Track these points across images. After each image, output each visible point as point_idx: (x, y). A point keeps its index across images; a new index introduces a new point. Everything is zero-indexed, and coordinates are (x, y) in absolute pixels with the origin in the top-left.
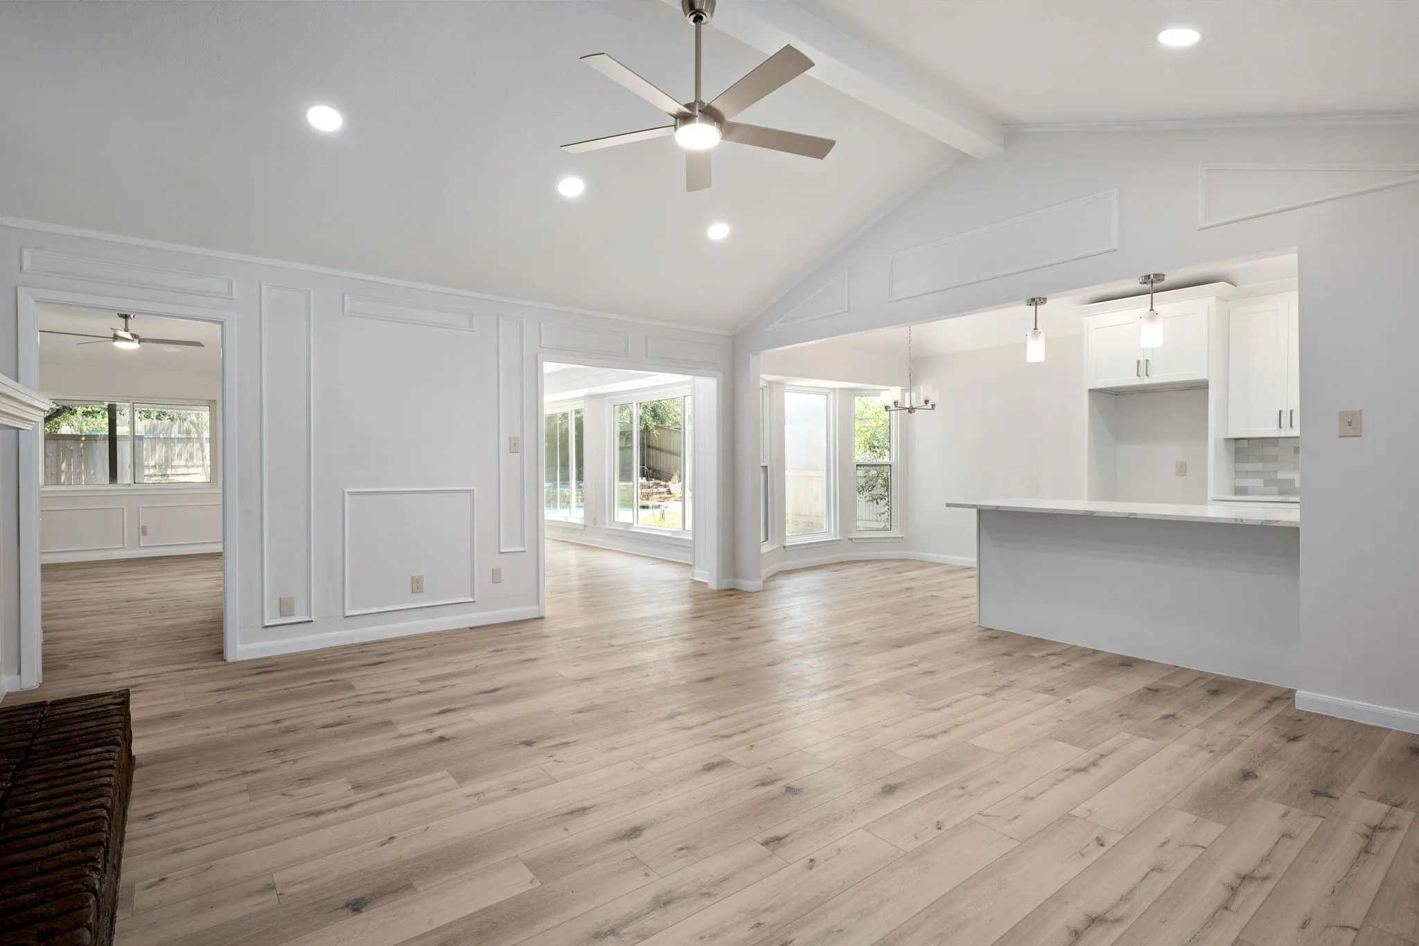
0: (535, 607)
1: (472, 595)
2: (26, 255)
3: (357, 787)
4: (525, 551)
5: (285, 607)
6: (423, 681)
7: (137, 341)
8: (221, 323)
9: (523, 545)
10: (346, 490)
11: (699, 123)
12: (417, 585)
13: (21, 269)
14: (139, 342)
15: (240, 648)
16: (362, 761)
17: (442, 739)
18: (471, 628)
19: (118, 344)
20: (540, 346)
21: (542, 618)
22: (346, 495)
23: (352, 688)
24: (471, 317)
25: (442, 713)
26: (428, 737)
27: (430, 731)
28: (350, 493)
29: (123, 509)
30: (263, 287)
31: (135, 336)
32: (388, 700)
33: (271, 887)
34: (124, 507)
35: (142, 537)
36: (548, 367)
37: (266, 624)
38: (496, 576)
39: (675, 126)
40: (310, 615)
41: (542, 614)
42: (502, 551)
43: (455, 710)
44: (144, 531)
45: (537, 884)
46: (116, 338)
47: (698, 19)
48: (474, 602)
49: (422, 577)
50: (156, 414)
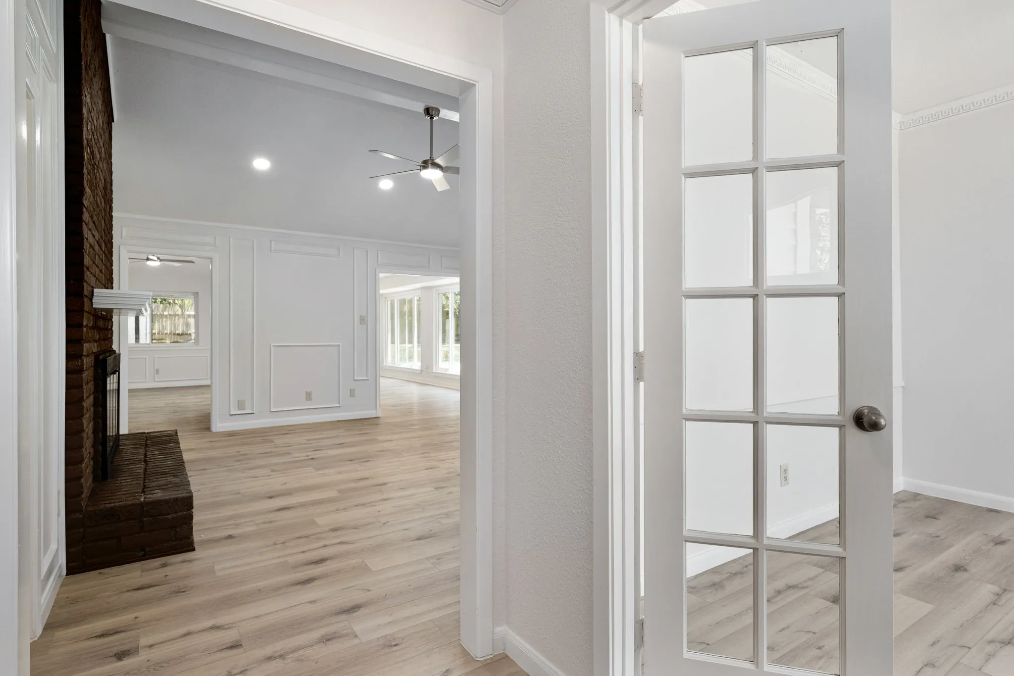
0: (374, 412)
1: (339, 403)
2: (124, 230)
3: (273, 471)
4: (368, 380)
5: (241, 405)
6: (308, 440)
7: (159, 260)
8: (211, 258)
9: (367, 376)
10: (272, 344)
11: (431, 168)
12: (309, 396)
13: (122, 237)
14: (160, 261)
15: (219, 425)
16: (275, 464)
17: (312, 459)
18: (338, 421)
19: (149, 263)
20: (378, 264)
21: (378, 418)
22: (272, 348)
23: (273, 442)
24: (339, 249)
25: (314, 451)
26: (306, 458)
27: (307, 456)
28: (274, 346)
29: (146, 358)
30: (231, 239)
31: (158, 258)
32: (291, 446)
33: (239, 493)
34: (147, 357)
35: (156, 376)
36: (381, 275)
37: (232, 413)
38: (352, 393)
39: (420, 169)
40: (253, 411)
41: (378, 416)
42: (355, 379)
43: (320, 450)
44: (157, 371)
45: (339, 495)
46: (148, 259)
47: (432, 118)
48: (340, 407)
49: (311, 392)
50: (160, 300)
